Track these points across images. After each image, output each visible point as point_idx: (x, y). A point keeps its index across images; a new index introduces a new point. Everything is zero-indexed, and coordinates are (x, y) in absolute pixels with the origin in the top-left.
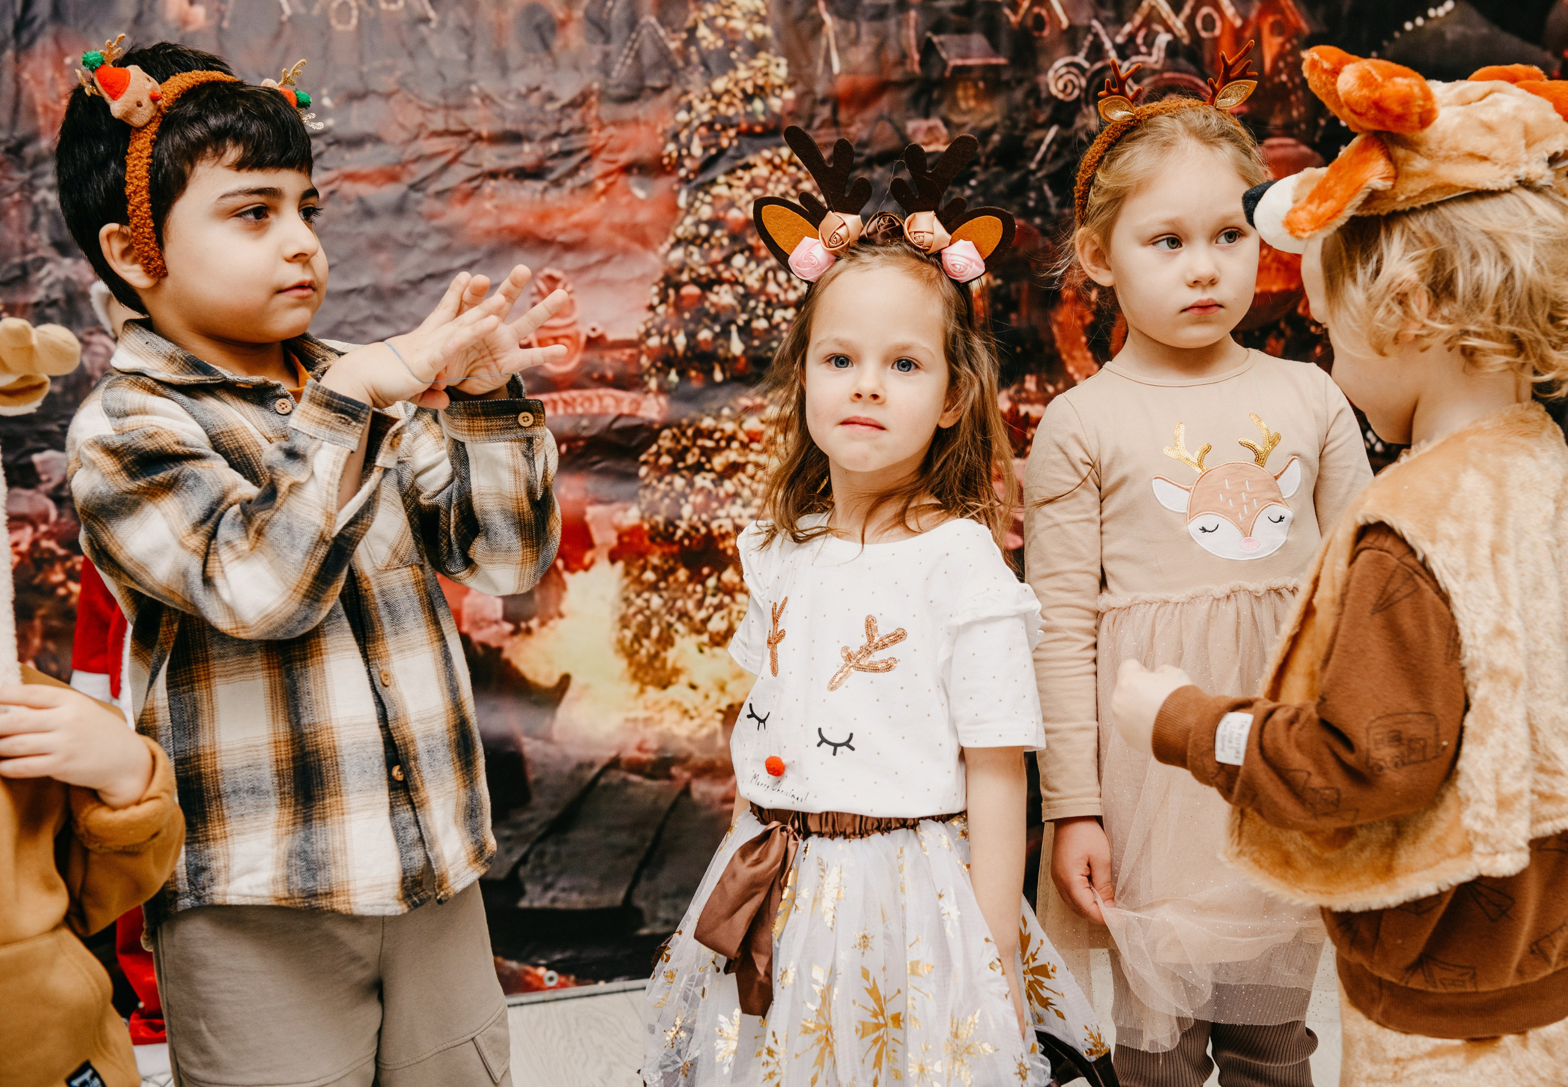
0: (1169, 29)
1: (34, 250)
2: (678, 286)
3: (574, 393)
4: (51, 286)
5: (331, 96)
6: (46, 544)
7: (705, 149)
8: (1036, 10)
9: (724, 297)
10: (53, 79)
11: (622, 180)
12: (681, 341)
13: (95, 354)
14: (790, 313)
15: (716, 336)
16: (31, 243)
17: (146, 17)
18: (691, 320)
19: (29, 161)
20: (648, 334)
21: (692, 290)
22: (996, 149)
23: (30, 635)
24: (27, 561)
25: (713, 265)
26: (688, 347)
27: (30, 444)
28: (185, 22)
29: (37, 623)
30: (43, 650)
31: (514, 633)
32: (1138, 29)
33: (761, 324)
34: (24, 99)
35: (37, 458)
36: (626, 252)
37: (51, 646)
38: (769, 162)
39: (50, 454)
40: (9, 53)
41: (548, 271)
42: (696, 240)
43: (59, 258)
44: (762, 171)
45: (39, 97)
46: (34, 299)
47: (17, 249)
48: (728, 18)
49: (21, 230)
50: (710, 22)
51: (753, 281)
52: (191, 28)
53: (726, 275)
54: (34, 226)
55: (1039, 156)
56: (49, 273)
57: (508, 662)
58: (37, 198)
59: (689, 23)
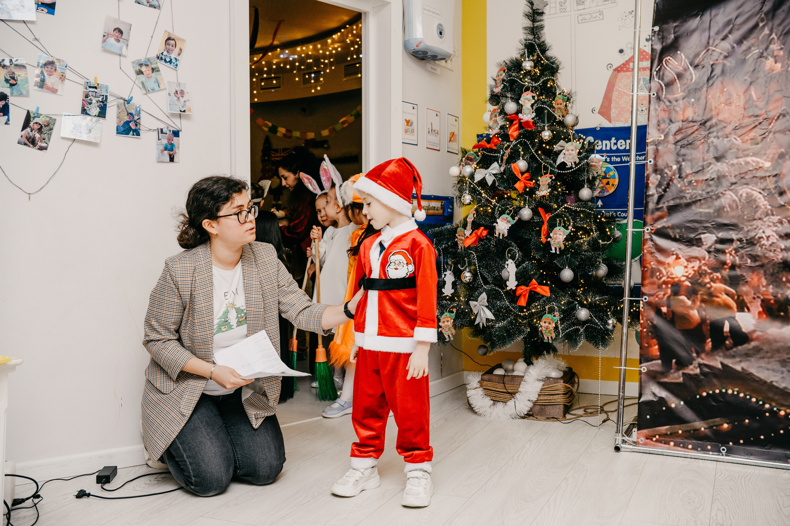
1: (707, 160)
4: (712, 173)
6: (703, 268)
10: (719, 97)
13: (727, 198)
16: (706, 158)
17: (756, 70)
19: (708, 127)
23: (696, 301)
24: (697, 273)
27: (700, 231)
28: (772, 70)
29: (699, 296)
30: (701, 306)
34: (708, 105)
35: (702, 236)
37: (703, 305)
39: (707, 235)
40: (705, 89)
43: (716, 163)
45: (714, 105)
46: (706, 178)
47: (701, 160)
49: (703, 153)
52: (774, 72)
54: (708, 151)
56: (712, 168)
58: (709, 141)
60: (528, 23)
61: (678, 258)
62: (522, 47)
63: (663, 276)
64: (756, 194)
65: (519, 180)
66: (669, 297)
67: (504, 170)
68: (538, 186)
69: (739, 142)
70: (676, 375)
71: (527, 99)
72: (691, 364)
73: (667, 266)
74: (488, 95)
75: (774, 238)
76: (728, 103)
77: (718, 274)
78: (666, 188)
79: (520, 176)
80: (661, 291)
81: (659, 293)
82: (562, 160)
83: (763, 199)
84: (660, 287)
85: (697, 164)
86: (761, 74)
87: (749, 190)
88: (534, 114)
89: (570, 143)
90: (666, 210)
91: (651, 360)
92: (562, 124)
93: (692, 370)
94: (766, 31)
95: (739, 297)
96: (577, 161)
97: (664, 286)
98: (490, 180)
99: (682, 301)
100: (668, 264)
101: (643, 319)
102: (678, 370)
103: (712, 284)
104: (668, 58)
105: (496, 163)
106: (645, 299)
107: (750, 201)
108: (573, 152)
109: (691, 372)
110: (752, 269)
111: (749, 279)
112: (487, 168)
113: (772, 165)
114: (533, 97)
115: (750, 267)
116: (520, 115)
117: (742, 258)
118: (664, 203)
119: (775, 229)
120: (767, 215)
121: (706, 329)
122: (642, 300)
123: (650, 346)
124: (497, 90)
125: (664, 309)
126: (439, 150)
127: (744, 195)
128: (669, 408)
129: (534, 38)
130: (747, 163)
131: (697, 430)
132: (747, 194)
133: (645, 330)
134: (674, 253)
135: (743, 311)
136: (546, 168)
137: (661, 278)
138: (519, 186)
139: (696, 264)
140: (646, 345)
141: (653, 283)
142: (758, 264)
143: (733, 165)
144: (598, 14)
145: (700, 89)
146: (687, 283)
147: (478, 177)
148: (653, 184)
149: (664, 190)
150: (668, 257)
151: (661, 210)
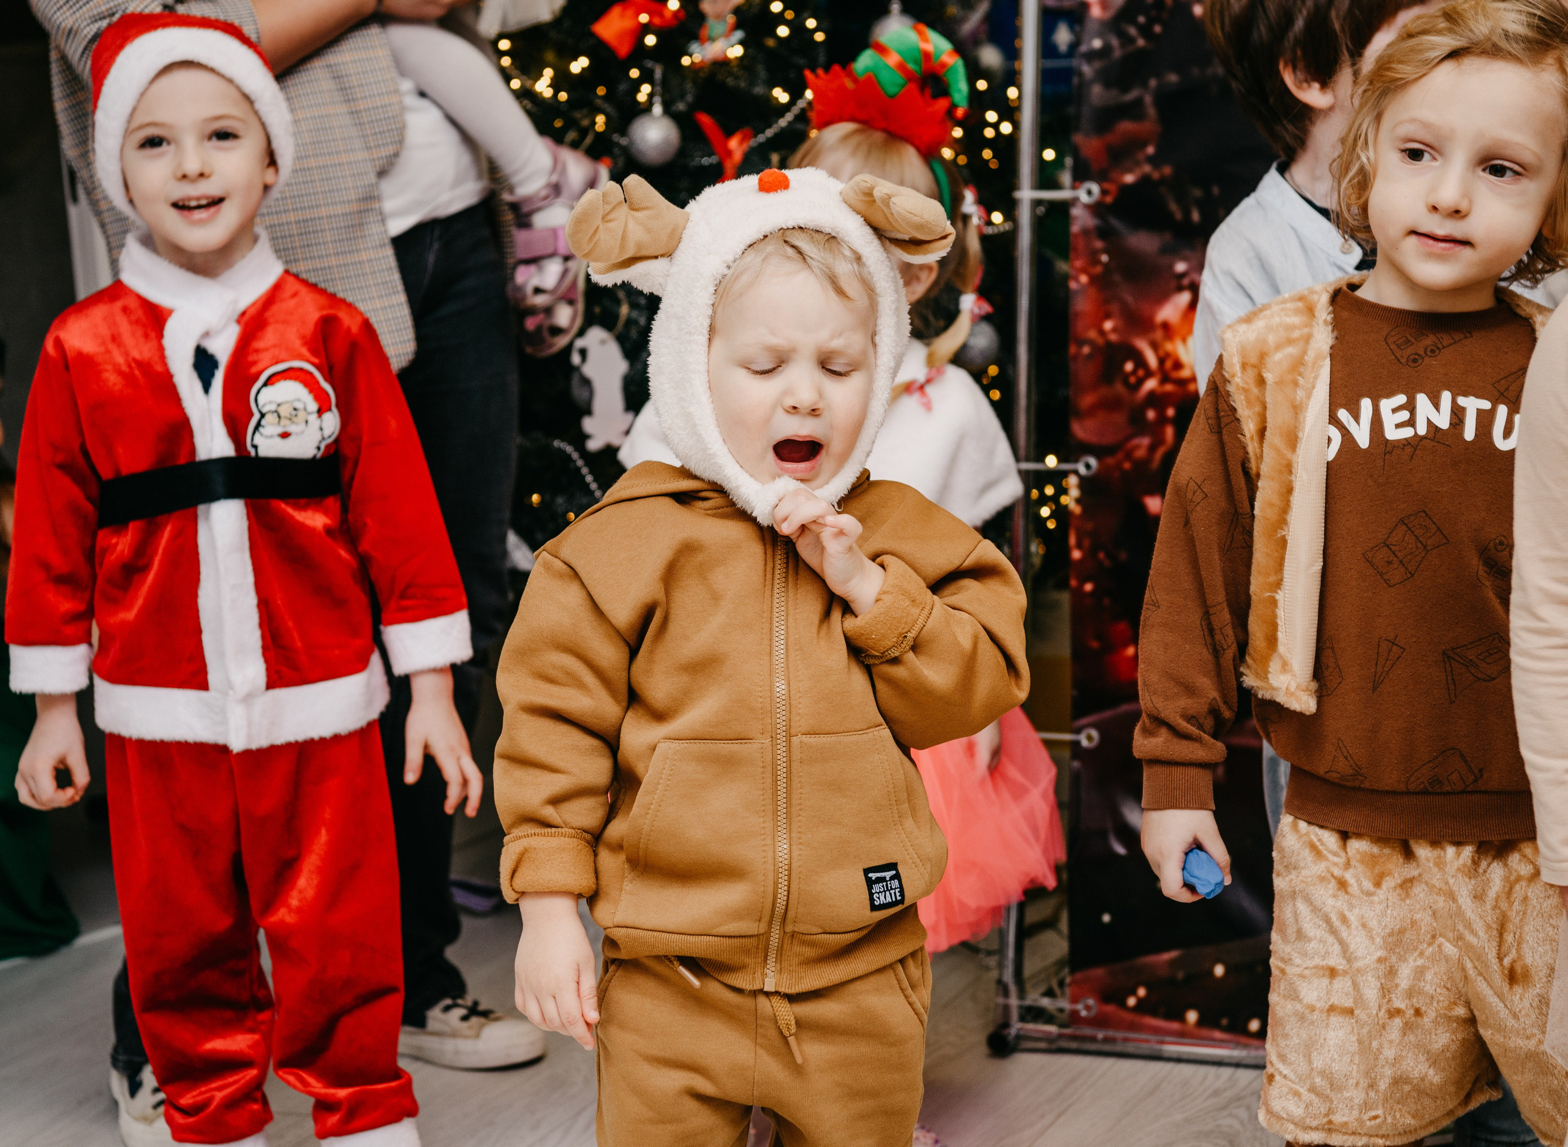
63: (1149, 374)
73: (1159, 335)
78: (1151, 22)
80: (1141, 433)
81: (1136, 441)
84: (1136, 417)
90: (1152, 111)
91: (1115, 702)
97: (1151, 414)
100: (1166, 326)
101: (1079, 546)
106: (1087, 465)
118: (1144, 84)
122: (1076, 472)
123: (1110, 646)
125: (1154, 505)
133: (1088, 587)
134: (1186, 281)
137: (1141, 382)
138: (614, 28)
140: (1095, 644)
141: (1111, 405)
149: (1146, 31)
150: (1163, 297)
151: (1134, 110)
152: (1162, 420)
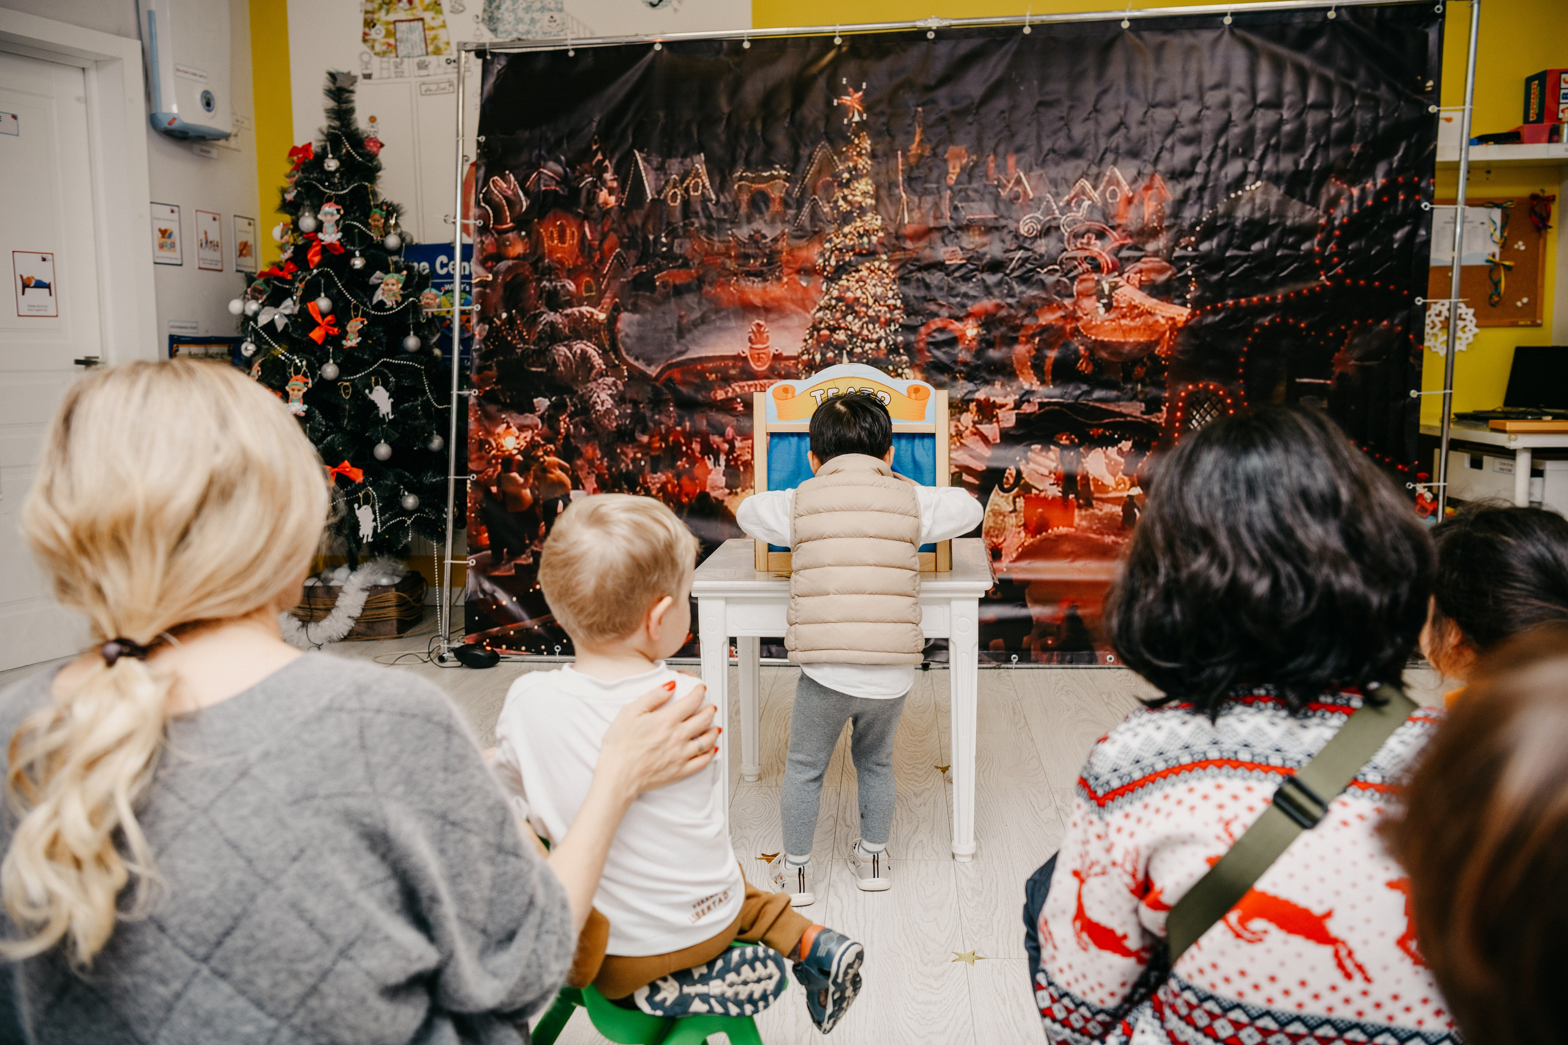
0: (1090, 199)
1: (539, 308)
2: (819, 330)
3: (766, 381)
5: (666, 237)
6: (537, 438)
7: (837, 262)
8: (1016, 189)
9: (841, 336)
10: (552, 231)
11: (797, 277)
12: (818, 357)
13: (560, 355)
14: (873, 345)
15: (836, 355)
16: (538, 305)
17: (590, 202)
18: (825, 347)
19: (540, 269)
20: (803, 354)
21: (826, 332)
22: (988, 263)
24: (529, 445)
25: (837, 320)
26: (821, 360)
27: (532, 395)
28: (606, 203)
30: (533, 484)
31: (730, 494)
32: (1073, 198)
33: (859, 350)
34: (540, 241)
35: (535, 400)
36: (797, 313)
37: (536, 483)
38: (869, 268)
39: (540, 399)
40: (536, 221)
41: (757, 321)
42: (827, 307)
43: (548, 312)
44: (865, 273)
45: (546, 240)
46: (538, 330)
47: (533, 308)
48: (854, 196)
49: (534, 299)
50: (845, 198)
51: (856, 328)
52: (609, 206)
53: (843, 325)
54: (540, 297)
55: (1011, 267)
56: (544, 319)
57: (726, 507)
58: (541, 285)
59: (834, 199)
60: (331, 104)
61: (509, 427)
62: (322, 137)
63: (493, 449)
64: (592, 351)
65: (318, 325)
66: (499, 475)
67: (299, 311)
68: (344, 334)
69: (571, 286)
70: (507, 566)
71: (330, 212)
72: (524, 553)
73: (497, 437)
74: (277, 201)
75: (609, 403)
76: (562, 239)
77: (552, 446)
78: (495, 342)
79: (319, 320)
81: (488, 470)
82: (380, 298)
83: (597, 357)
84: (489, 464)
85: (529, 311)
86: (595, 208)
87: (583, 346)
88: (339, 235)
89: (390, 275)
90: (494, 368)
91: (480, 551)
92: (382, 246)
93: (525, 559)
94: (600, 157)
95: (573, 471)
96: (400, 299)
97: (493, 461)
98: (280, 323)
99: (514, 479)
100: (498, 434)
101: (469, 503)
102: (509, 561)
103: (546, 458)
104: (496, 178)
105: (289, 299)
106: (473, 477)
107: (584, 356)
108: (395, 288)
109: (524, 562)
110: (587, 440)
111: (584, 451)
112: (277, 305)
113: (608, 318)
114: (338, 211)
115: (585, 437)
116: (320, 236)
117: (575, 427)
118: (492, 360)
119: (610, 392)
120: (602, 376)
121: (539, 511)
122: (469, 479)
123: (480, 534)
124: (290, 197)
125: (494, 489)
126: (221, 271)
127: (579, 352)
128: (500, 607)
129: (342, 125)
130: (581, 313)
131: (529, 630)
132: (582, 350)
133: (472, 516)
134: (505, 421)
135: (578, 489)
136: (356, 308)
137: (490, 451)
138: (316, 334)
139: (529, 434)
140: (474, 534)
141: (481, 458)
142: (592, 433)
143: (567, 316)
144: (447, 85)
145: (531, 221)
146: (519, 457)
147: (263, 320)
148: (480, 335)
149: (493, 343)
150: (498, 425)
151: (489, 368)
152: (497, 463)
